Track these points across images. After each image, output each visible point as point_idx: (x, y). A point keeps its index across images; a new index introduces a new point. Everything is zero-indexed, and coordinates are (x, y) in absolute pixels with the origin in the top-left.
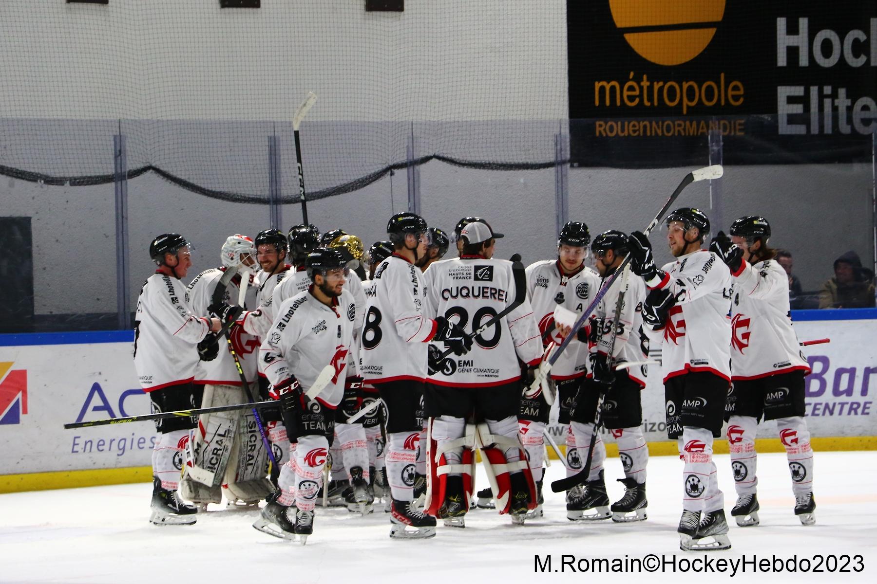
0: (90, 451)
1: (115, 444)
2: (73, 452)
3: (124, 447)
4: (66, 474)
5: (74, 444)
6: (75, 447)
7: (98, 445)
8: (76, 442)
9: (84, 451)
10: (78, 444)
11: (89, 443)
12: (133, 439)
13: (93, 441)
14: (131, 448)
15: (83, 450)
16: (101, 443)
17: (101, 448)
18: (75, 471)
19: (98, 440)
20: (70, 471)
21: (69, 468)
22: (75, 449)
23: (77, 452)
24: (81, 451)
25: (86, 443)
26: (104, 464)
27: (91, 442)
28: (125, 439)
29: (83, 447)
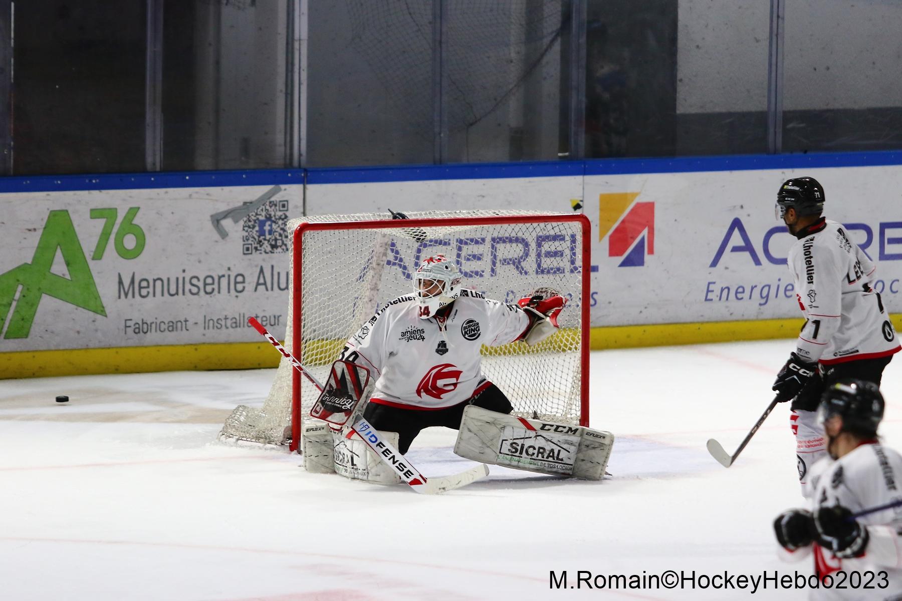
0: (727, 299)
1: (756, 292)
2: (706, 300)
3: (768, 296)
4: (697, 326)
5: (708, 291)
6: (710, 294)
7: (737, 293)
8: (710, 289)
9: (720, 299)
10: (712, 291)
11: (726, 290)
12: (778, 286)
13: (730, 287)
14: (776, 296)
15: (719, 297)
16: (740, 290)
17: (739, 296)
18: (708, 322)
19: (737, 287)
20: (702, 323)
21: (701, 319)
22: (708, 298)
23: (712, 300)
24: (716, 299)
25: (722, 290)
26: (743, 315)
27: (728, 289)
28: (769, 286)
29: (719, 295)
